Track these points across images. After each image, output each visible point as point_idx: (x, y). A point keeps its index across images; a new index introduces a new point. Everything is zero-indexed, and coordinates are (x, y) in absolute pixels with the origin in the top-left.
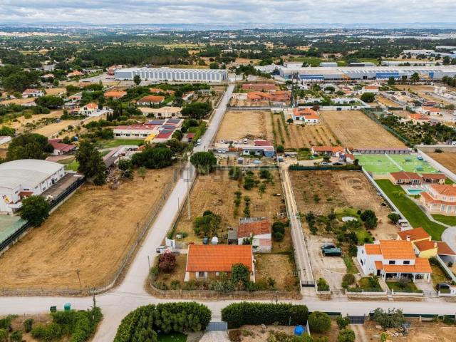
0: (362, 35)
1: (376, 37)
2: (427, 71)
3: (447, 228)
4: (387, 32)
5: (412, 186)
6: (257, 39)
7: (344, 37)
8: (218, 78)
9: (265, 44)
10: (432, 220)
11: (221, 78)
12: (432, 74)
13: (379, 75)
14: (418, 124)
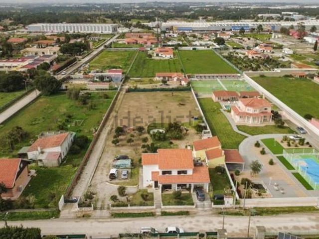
0: (232, 6)
1: (241, 7)
2: (270, 25)
3: (246, 137)
4: (250, 4)
5: (229, 102)
6: (155, 8)
7: (219, 7)
8: (109, 30)
9: (160, 11)
10: (236, 130)
11: (111, 29)
12: (273, 27)
13: (234, 27)
14: (253, 57)
